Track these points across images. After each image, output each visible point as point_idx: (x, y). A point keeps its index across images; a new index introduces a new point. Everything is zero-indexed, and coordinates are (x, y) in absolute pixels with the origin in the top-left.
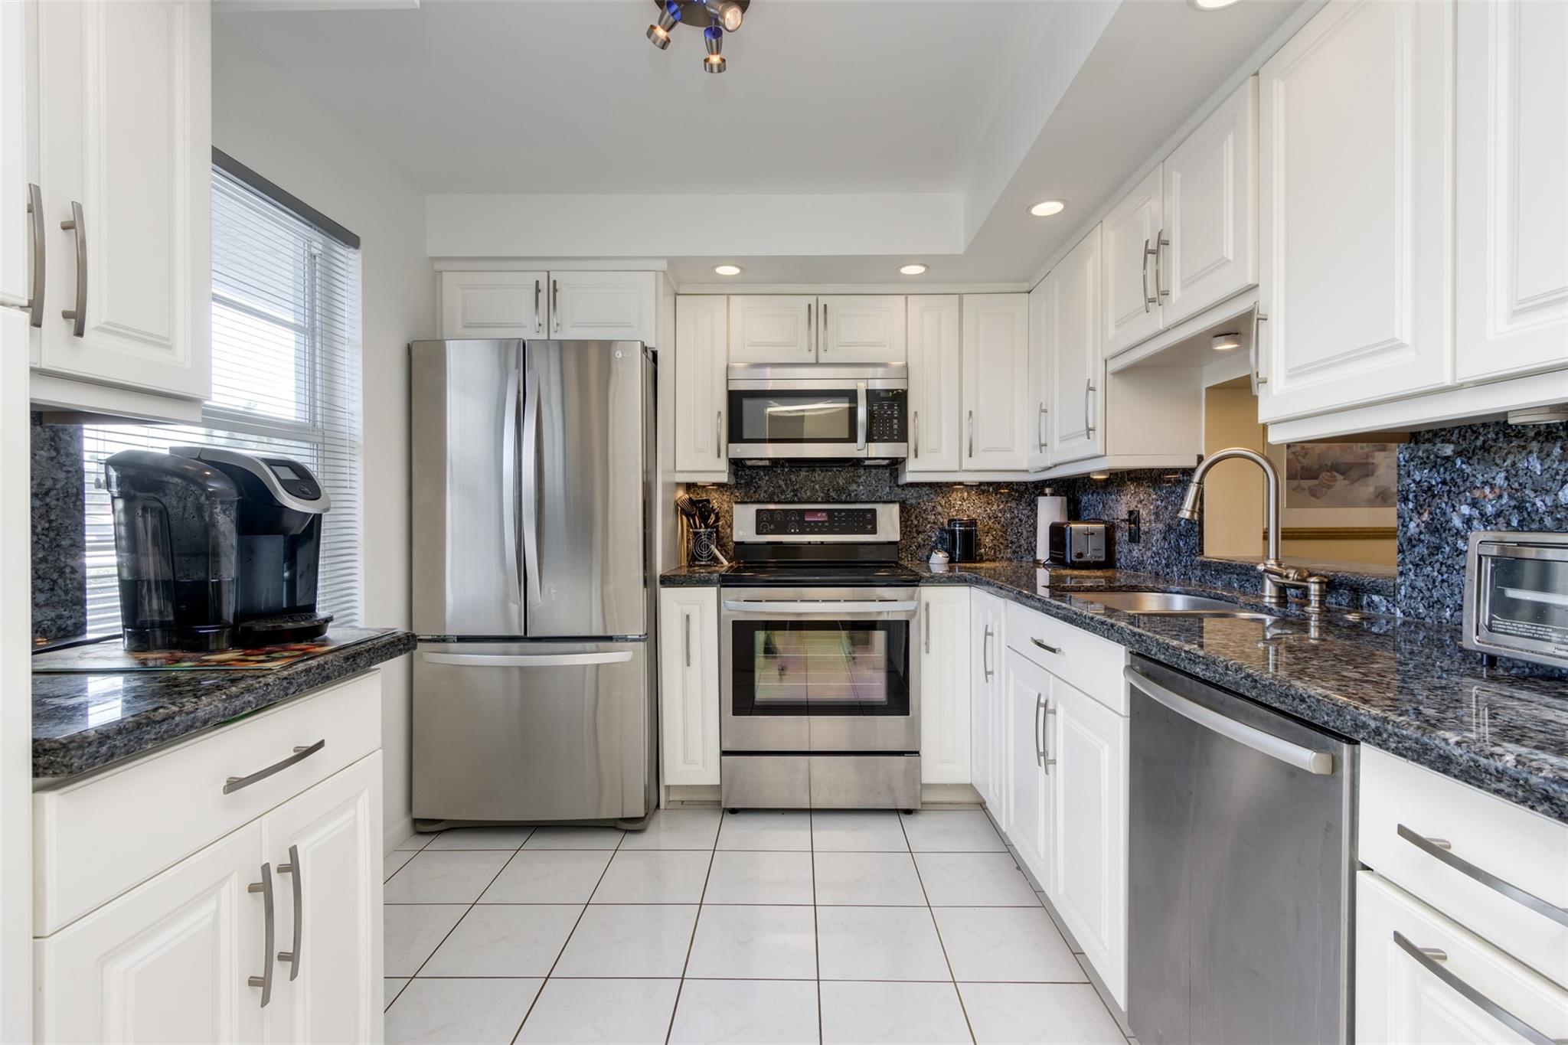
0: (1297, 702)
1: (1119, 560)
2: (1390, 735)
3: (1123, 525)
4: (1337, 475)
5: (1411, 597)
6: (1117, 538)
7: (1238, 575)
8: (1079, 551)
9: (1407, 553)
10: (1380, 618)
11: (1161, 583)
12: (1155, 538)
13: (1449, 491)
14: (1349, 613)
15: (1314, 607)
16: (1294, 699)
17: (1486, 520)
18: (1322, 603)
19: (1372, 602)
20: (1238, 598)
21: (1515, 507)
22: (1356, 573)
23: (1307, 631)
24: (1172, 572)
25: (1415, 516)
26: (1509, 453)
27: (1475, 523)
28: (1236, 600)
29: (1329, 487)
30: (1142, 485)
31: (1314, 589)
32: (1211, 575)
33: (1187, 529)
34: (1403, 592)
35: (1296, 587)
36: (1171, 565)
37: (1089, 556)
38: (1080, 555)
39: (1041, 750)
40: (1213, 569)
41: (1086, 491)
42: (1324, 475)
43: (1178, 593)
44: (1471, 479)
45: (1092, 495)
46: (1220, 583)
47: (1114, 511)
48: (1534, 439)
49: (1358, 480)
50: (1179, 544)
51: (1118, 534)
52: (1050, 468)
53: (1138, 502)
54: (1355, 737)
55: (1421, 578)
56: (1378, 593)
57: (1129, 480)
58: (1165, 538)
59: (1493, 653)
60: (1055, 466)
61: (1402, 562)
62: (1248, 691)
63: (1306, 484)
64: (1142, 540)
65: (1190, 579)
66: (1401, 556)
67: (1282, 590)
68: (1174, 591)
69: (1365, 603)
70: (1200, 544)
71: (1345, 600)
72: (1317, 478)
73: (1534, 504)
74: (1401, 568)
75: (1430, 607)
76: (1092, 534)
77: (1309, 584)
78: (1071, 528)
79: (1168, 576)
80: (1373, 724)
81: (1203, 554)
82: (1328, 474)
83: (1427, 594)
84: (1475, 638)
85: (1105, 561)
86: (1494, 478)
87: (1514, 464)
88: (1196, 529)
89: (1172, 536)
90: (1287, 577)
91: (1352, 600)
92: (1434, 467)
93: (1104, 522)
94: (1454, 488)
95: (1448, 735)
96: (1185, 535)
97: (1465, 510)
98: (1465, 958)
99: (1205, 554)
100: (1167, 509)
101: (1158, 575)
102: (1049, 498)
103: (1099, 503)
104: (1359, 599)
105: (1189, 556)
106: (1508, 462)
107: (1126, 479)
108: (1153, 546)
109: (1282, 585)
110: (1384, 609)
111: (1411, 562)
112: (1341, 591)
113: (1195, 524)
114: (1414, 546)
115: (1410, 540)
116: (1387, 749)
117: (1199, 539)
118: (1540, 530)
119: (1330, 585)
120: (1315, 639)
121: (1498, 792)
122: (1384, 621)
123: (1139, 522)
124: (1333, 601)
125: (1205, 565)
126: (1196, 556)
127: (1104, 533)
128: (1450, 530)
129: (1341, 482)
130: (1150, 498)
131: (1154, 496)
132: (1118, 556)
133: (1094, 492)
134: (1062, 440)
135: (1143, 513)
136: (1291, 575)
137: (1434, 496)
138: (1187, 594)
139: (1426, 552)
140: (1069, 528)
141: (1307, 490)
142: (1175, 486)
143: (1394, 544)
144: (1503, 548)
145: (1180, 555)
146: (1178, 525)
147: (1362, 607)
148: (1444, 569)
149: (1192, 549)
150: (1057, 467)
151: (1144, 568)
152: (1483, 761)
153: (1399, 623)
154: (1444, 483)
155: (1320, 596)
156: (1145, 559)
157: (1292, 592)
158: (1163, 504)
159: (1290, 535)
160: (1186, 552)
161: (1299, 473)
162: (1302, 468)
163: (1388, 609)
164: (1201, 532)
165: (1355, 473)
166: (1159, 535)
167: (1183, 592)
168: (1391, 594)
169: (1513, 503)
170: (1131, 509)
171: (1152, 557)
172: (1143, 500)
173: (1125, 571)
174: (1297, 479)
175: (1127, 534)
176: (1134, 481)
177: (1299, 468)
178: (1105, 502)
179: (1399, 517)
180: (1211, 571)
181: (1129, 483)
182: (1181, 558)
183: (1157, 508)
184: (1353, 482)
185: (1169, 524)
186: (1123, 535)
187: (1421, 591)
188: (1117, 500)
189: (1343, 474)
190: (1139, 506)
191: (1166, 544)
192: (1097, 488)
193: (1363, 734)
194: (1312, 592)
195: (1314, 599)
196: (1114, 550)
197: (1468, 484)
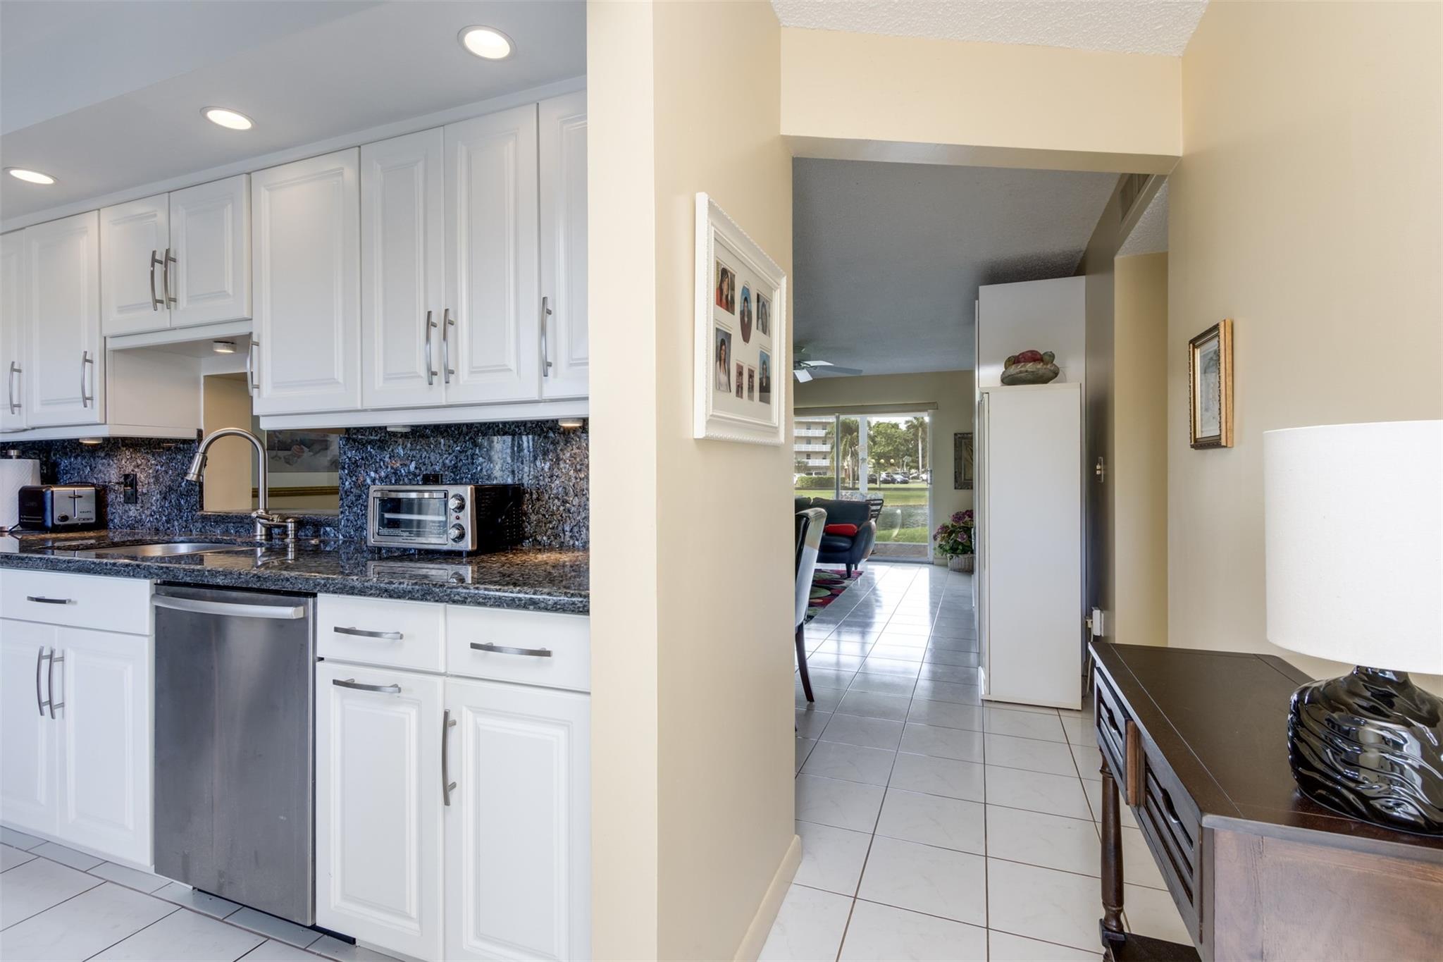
0: (285, 582)
1: (112, 520)
2: (330, 585)
3: (117, 487)
4: (305, 449)
5: (347, 526)
6: (110, 500)
7: (234, 523)
8: (64, 514)
9: (344, 500)
10: (330, 540)
11: (162, 535)
12: (154, 498)
13: (365, 464)
14: (312, 539)
15: (290, 540)
16: (283, 581)
17: (381, 480)
18: (296, 535)
19: (326, 531)
20: (235, 540)
21: (393, 473)
22: (317, 515)
23: (286, 554)
24: (173, 526)
25: (348, 477)
26: (391, 444)
27: (377, 481)
28: (234, 541)
29: (299, 457)
30: (139, 451)
31: (291, 526)
32: (211, 525)
33: (188, 489)
34: (343, 524)
35: (278, 527)
36: (172, 521)
37: (76, 519)
38: (65, 518)
39: (45, 698)
40: (212, 520)
41: (67, 454)
42: (295, 447)
43: (182, 542)
44: (375, 457)
45: (76, 458)
46: (219, 532)
47: (105, 475)
48: (400, 438)
49: (319, 451)
50: (180, 503)
51: (111, 497)
52: (25, 430)
53: (135, 467)
54: (315, 591)
55: (352, 514)
56: (329, 526)
57: (123, 446)
58: (165, 498)
59: (380, 546)
60: (33, 429)
61: (342, 506)
62: (255, 584)
63: (281, 454)
64: (139, 501)
65: (191, 531)
66: (341, 502)
67: (269, 530)
68: (178, 540)
69: (322, 532)
70: (200, 501)
71: (310, 533)
72: (290, 450)
73: (401, 471)
74: (341, 509)
75: (356, 530)
76: (80, 497)
77: (287, 524)
78: (52, 492)
79: (168, 531)
80: (323, 582)
81: (203, 509)
82: (298, 447)
83: (355, 523)
84: (372, 540)
85: (96, 522)
86: (384, 457)
87: (393, 450)
88: (198, 488)
89: (173, 496)
90: (272, 520)
91: (315, 532)
92: (358, 449)
93: (93, 485)
94: (368, 461)
95: (353, 577)
96: (188, 493)
97: (373, 474)
98: (362, 676)
99: (205, 509)
100: (167, 473)
101: (158, 530)
102: (14, 461)
103: (86, 467)
104: (318, 531)
105: (190, 512)
106: (390, 449)
107: (120, 445)
108: (152, 505)
109: (268, 526)
110: (333, 535)
111: (347, 505)
112: (307, 527)
113: (196, 485)
114: (348, 496)
115: (346, 492)
116: (329, 592)
117: (200, 498)
118: (403, 485)
119: (300, 524)
120: (291, 560)
121: (371, 595)
122: (333, 543)
123: (136, 484)
124: (303, 534)
125: (205, 518)
126: (196, 512)
127: (94, 495)
128: (365, 485)
129: (307, 453)
130: (149, 464)
131: (153, 462)
132: (110, 517)
133: (78, 455)
134: (45, 403)
135: (141, 476)
136: (275, 519)
137: (357, 466)
138: (190, 542)
139: (354, 499)
140: (49, 492)
141: (283, 459)
142: (176, 454)
143: (337, 497)
144: (382, 494)
145: (181, 512)
146: (179, 487)
147: (320, 535)
148: (363, 508)
149: (193, 506)
150: (37, 430)
151: (142, 525)
152: (366, 584)
153: (341, 542)
154: (362, 459)
155: (295, 531)
156: (144, 517)
157: (276, 530)
158: (163, 469)
159: (274, 493)
160: (187, 509)
161: (277, 445)
162: (279, 441)
163: (335, 535)
164: (201, 492)
165: (316, 447)
166: (159, 496)
167: (186, 540)
168: (336, 527)
169: (392, 471)
170: (127, 473)
171: (151, 515)
172: (141, 465)
173: (119, 530)
174: (275, 450)
175: (122, 496)
176: (131, 447)
177: (276, 442)
178: (94, 465)
179: (340, 478)
180: (211, 522)
181: (125, 449)
182: (182, 514)
183: (157, 472)
184: (317, 453)
185: (169, 486)
186: (116, 497)
187: (352, 522)
188: (109, 465)
189: (308, 447)
190: (136, 470)
191: (167, 503)
192: (82, 452)
193: (318, 588)
194: (290, 529)
195: (291, 533)
196: (106, 511)
197: (373, 460)
